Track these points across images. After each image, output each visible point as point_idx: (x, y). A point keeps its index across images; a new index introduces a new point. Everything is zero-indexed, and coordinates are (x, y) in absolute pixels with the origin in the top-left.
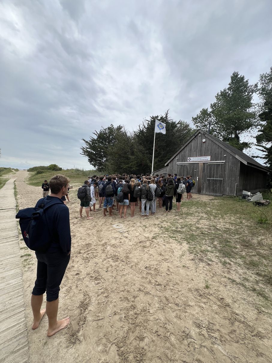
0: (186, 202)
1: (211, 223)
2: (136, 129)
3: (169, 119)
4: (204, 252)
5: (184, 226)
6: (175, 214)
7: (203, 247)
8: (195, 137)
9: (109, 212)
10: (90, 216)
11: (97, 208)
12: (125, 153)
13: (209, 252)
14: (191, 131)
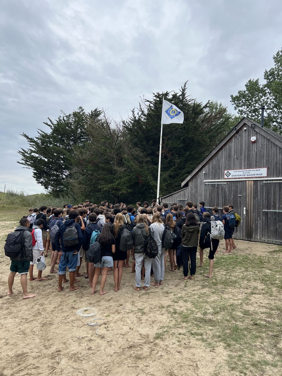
0: (223, 259)
1: (272, 303)
2: (128, 118)
3: (188, 98)
4: (259, 365)
5: (220, 308)
6: (201, 283)
7: (257, 355)
8: (237, 132)
9: (69, 282)
10: (30, 292)
11: (47, 274)
12: (107, 162)
13: (268, 364)
14: (230, 120)
